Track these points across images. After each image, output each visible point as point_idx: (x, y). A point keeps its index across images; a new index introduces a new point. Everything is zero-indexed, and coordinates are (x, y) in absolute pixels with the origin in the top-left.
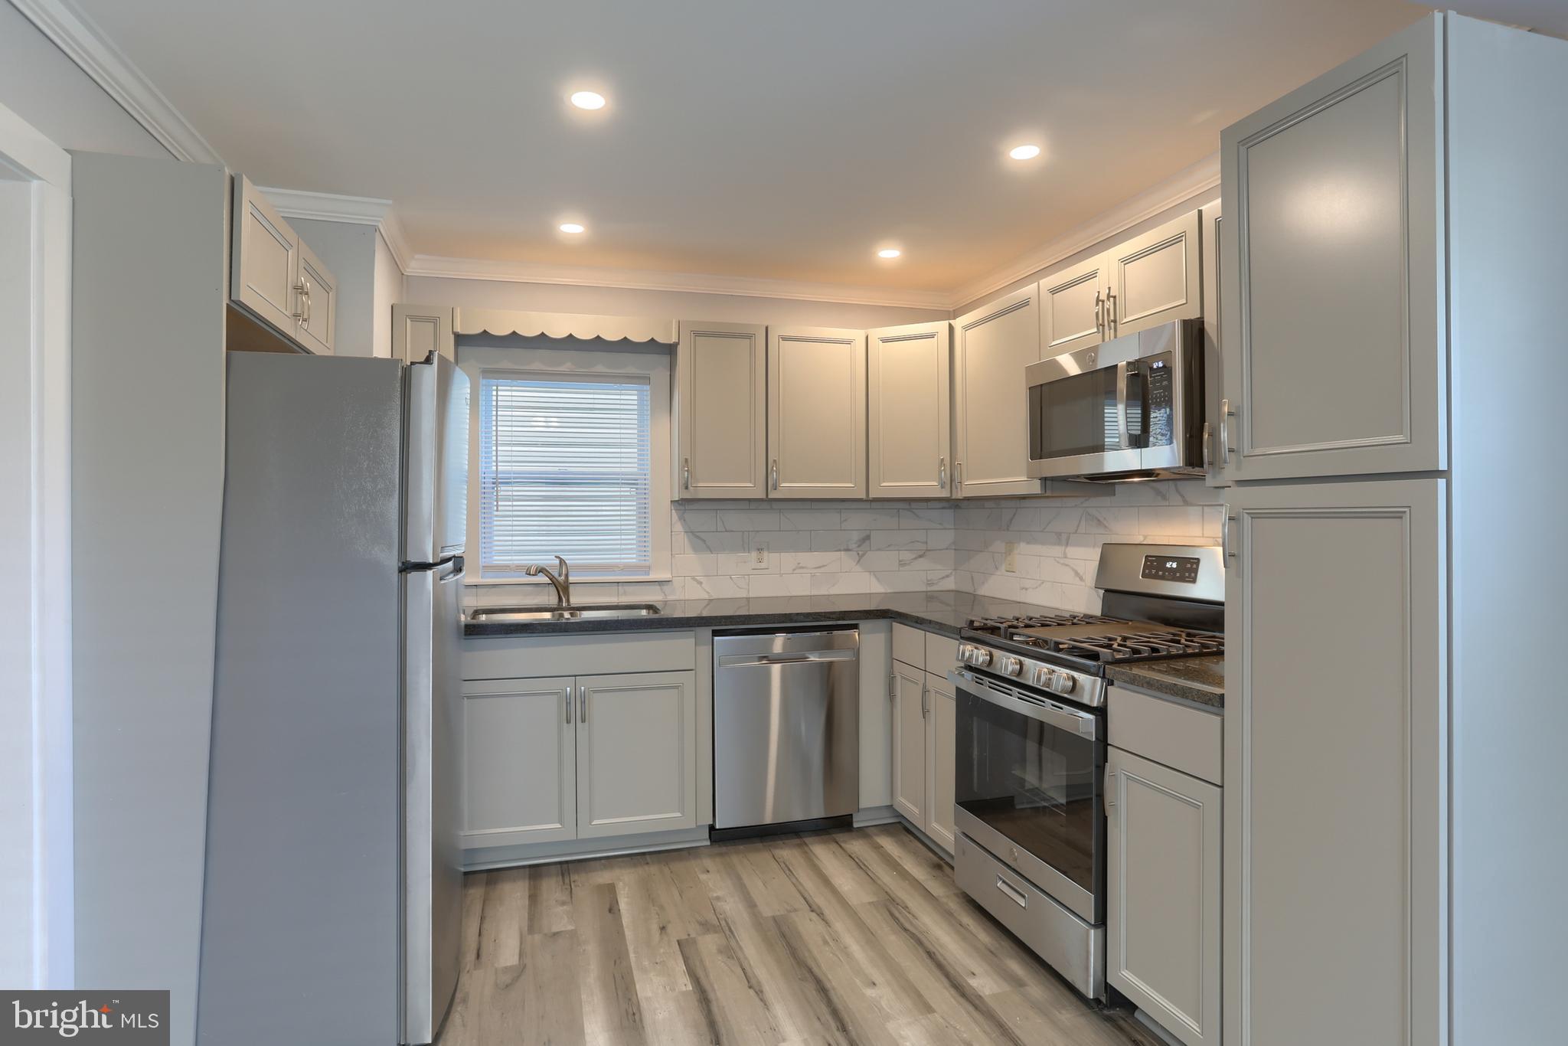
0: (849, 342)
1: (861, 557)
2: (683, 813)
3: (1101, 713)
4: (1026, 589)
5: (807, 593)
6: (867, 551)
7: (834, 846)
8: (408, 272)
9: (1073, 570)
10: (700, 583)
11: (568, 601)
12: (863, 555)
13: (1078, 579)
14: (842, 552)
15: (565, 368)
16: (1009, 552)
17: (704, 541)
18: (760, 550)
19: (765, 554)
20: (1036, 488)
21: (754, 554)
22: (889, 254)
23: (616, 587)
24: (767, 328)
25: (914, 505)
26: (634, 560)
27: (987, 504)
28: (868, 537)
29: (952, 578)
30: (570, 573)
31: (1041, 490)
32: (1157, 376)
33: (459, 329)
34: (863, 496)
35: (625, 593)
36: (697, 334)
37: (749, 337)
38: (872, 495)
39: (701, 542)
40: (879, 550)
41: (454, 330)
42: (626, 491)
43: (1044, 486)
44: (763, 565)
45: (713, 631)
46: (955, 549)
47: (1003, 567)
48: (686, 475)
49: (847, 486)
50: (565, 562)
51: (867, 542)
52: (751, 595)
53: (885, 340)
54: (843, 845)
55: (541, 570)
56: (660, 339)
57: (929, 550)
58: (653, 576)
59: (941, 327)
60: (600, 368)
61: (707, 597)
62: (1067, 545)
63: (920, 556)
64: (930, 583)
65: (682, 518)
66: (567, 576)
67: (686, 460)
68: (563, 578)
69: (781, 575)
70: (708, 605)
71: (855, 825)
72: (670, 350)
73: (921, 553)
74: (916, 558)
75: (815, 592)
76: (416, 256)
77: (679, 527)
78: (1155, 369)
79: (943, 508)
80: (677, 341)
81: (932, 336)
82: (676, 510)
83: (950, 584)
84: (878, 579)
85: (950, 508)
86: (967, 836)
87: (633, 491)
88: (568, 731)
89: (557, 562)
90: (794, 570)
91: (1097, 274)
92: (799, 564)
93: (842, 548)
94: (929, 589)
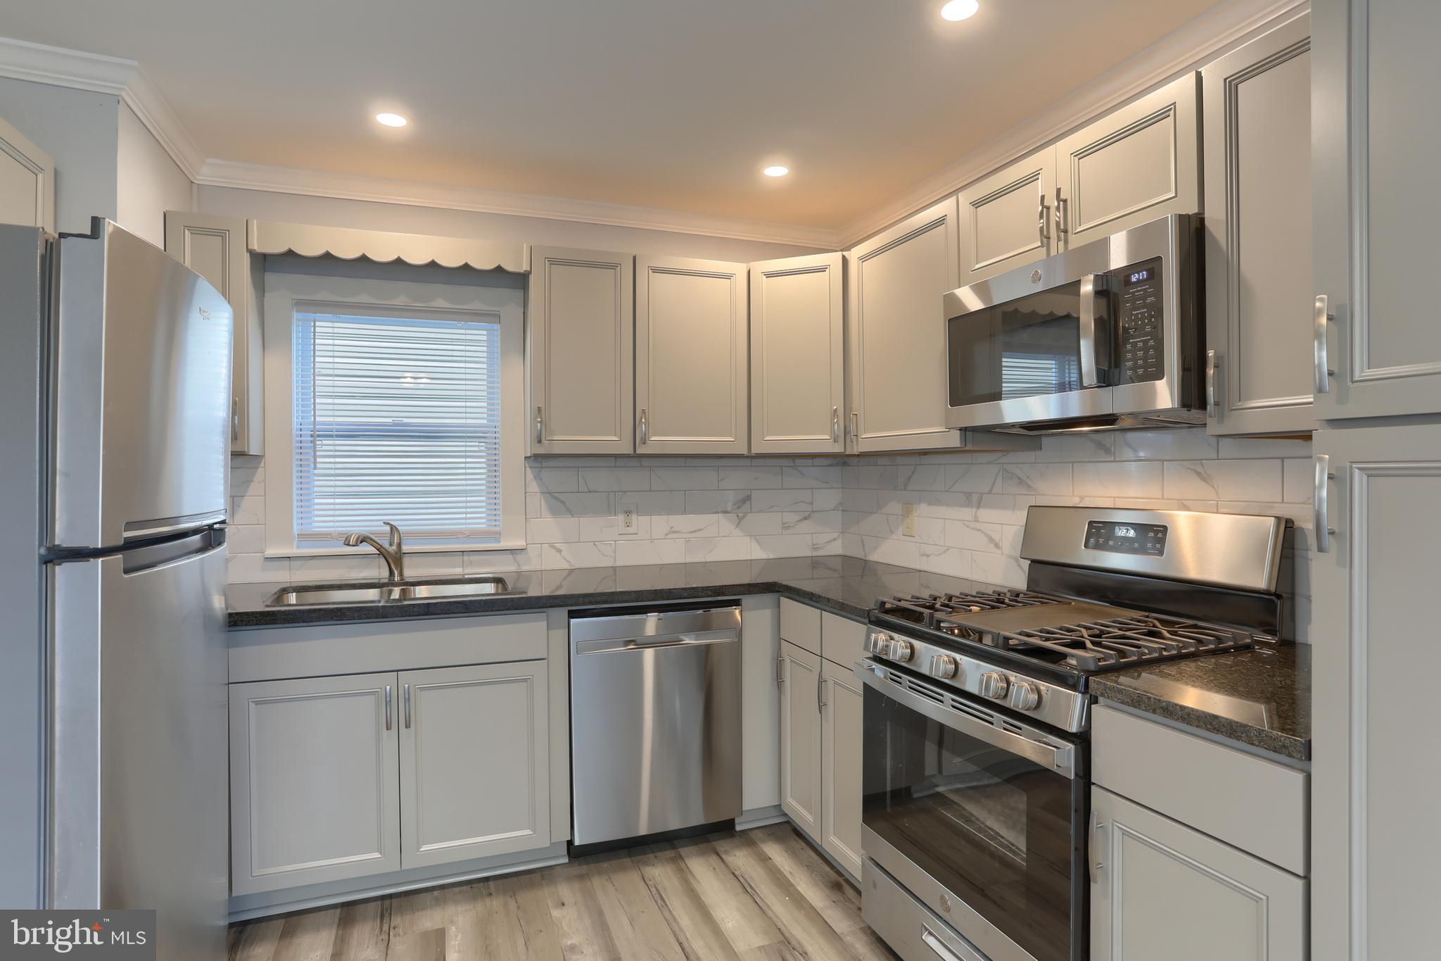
0: (728, 277)
1: (740, 519)
2: (535, 832)
3: (1083, 740)
4: (928, 556)
5: (682, 561)
6: (747, 513)
7: (713, 860)
8: (200, 180)
9: (987, 535)
10: (559, 551)
11: (401, 574)
12: (743, 517)
13: (992, 545)
14: (720, 515)
15: (400, 300)
16: (907, 513)
17: (563, 502)
18: (628, 513)
19: (634, 517)
20: (954, 440)
21: (621, 518)
22: (776, 171)
23: (462, 557)
24: (634, 258)
25: (798, 462)
26: (484, 526)
27: (881, 461)
28: (748, 498)
29: (839, 542)
30: (403, 542)
31: (961, 444)
32: (1136, 292)
33: (255, 246)
34: (745, 452)
35: (471, 564)
36: (553, 262)
37: (613, 267)
38: (754, 451)
39: (560, 504)
40: (760, 511)
41: (250, 247)
42: (473, 446)
43: (964, 439)
44: (631, 530)
45: (569, 611)
46: (843, 511)
47: (900, 531)
48: (539, 428)
49: (727, 440)
50: (395, 527)
51: (748, 503)
52: (619, 563)
53: (769, 275)
54: (724, 857)
55: (363, 540)
56: (510, 267)
57: (815, 512)
58: (505, 544)
59: (833, 259)
60: (440, 303)
61: (567, 566)
62: (979, 507)
63: (805, 518)
64: (815, 548)
65: (538, 477)
66: (399, 545)
67: (539, 409)
68: (394, 547)
69: (652, 540)
70: (569, 575)
71: (738, 828)
72: (520, 281)
73: (806, 514)
74: (800, 521)
75: (689, 560)
76: (209, 160)
77: (534, 487)
78: (1135, 283)
79: (830, 465)
80: (529, 269)
81: (822, 269)
82: (530, 467)
83: (837, 548)
84: (759, 543)
85: (837, 465)
86: (878, 865)
87: (481, 446)
88: (389, 739)
89: (388, 528)
90: (666, 535)
91: (1040, 176)
92: (672, 527)
93: (720, 511)
94: (815, 554)
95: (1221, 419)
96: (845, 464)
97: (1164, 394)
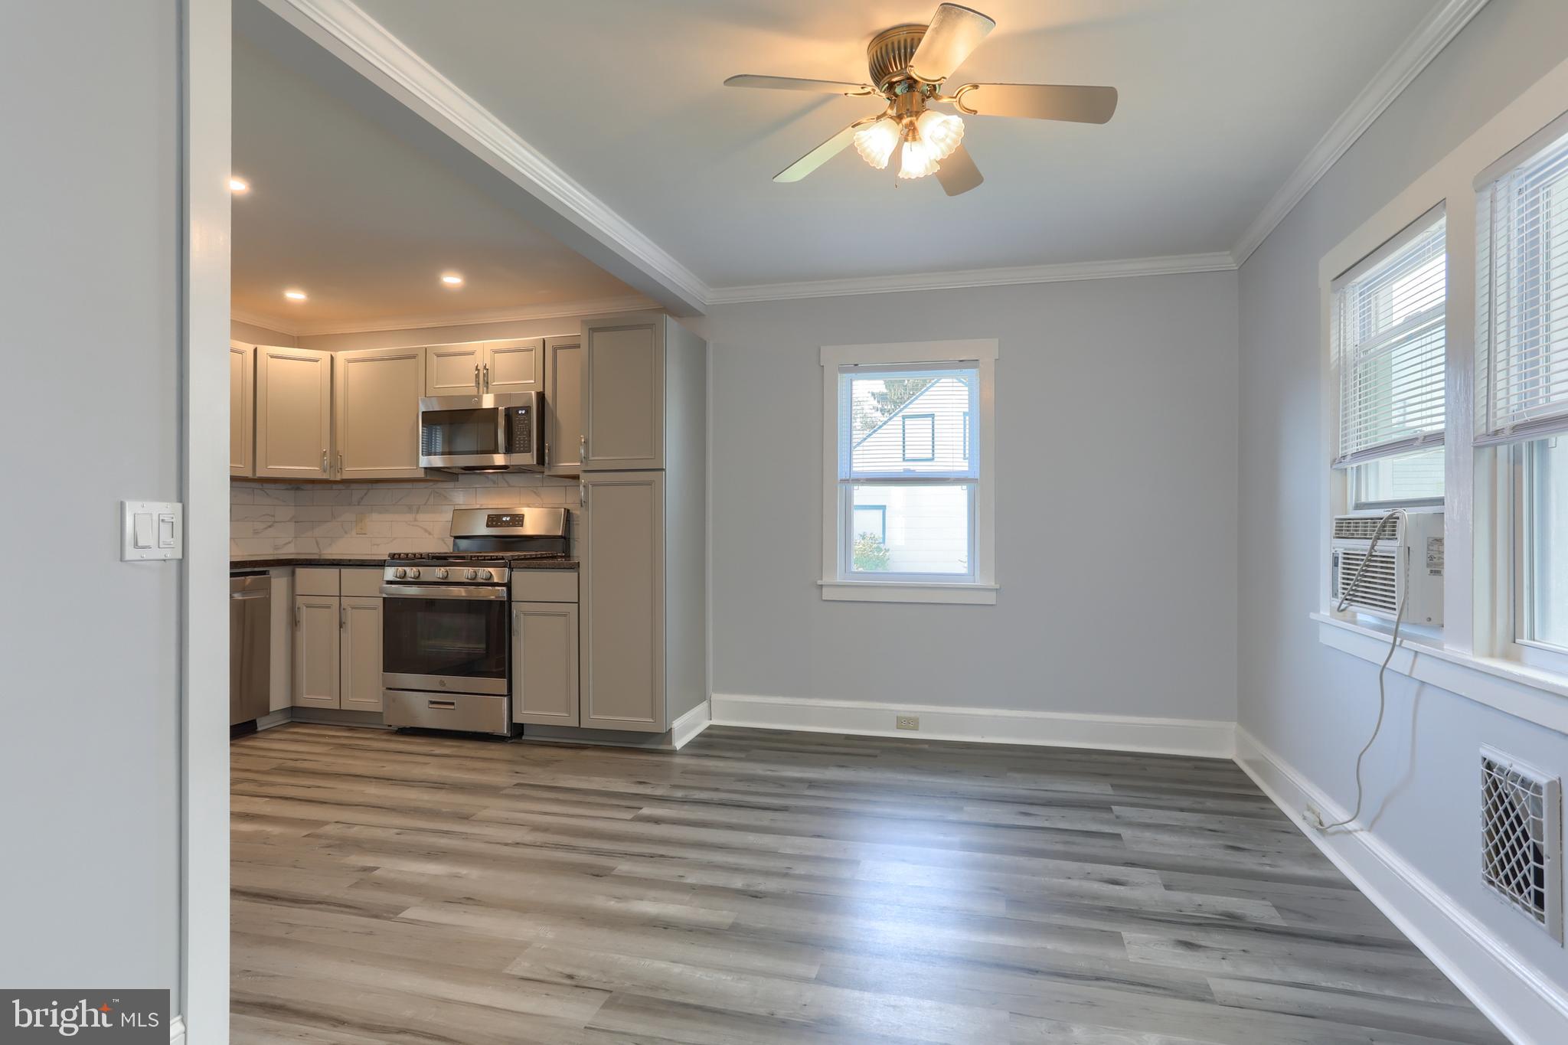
0: (241, 353)
3: (508, 586)
4: (378, 545)
9: (422, 527)
13: (430, 534)
16: (360, 520)
22: (295, 296)
29: (292, 545)
32: (521, 417)
34: (250, 475)
38: (256, 475)
40: (239, 520)
46: (295, 522)
47: (353, 532)
49: (240, 467)
53: (271, 356)
57: (276, 522)
59: (324, 355)
62: (417, 512)
63: (270, 527)
64: (276, 548)
71: (259, 729)
73: (269, 524)
74: (266, 528)
78: (520, 414)
79: (287, 489)
81: (315, 360)
83: (291, 549)
85: (292, 489)
86: (390, 689)
91: (474, 352)
95: (550, 469)
96: (298, 489)
97: (528, 459)
